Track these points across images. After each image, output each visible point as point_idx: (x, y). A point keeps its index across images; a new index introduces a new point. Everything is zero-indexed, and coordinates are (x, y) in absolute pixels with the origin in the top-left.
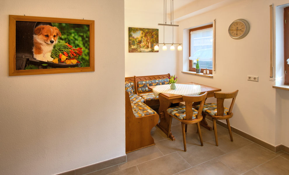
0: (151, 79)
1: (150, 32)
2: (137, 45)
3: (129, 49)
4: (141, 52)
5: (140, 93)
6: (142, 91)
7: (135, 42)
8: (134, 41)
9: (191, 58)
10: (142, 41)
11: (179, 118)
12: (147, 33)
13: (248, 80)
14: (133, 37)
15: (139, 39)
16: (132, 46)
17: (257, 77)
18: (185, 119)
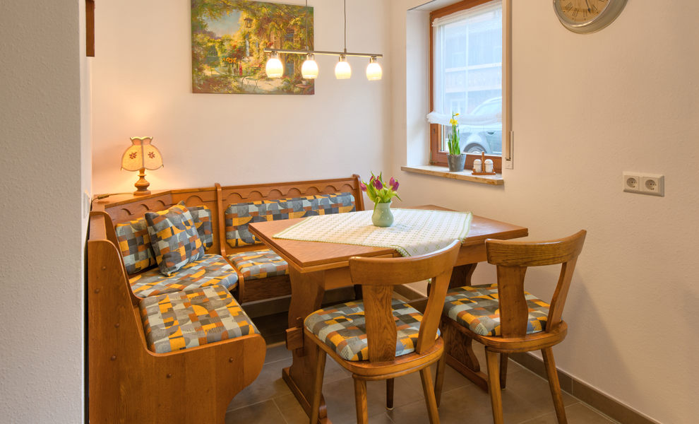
0: (283, 196)
1: (280, 16)
2: (227, 63)
3: (193, 80)
4: (241, 91)
5: (237, 248)
6: (244, 240)
7: (216, 53)
8: (213, 47)
9: (435, 117)
10: (248, 50)
11: (343, 354)
12: (269, 20)
13: (625, 191)
14: (211, 34)
15: (233, 43)
16: (205, 66)
17: (658, 176)
18: (365, 358)
